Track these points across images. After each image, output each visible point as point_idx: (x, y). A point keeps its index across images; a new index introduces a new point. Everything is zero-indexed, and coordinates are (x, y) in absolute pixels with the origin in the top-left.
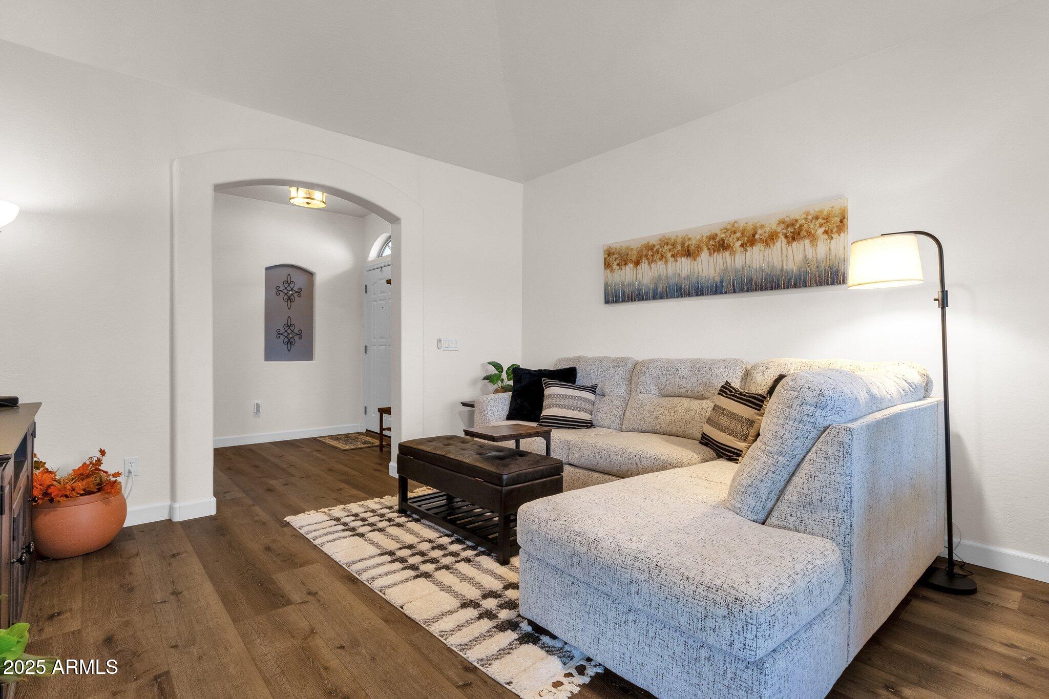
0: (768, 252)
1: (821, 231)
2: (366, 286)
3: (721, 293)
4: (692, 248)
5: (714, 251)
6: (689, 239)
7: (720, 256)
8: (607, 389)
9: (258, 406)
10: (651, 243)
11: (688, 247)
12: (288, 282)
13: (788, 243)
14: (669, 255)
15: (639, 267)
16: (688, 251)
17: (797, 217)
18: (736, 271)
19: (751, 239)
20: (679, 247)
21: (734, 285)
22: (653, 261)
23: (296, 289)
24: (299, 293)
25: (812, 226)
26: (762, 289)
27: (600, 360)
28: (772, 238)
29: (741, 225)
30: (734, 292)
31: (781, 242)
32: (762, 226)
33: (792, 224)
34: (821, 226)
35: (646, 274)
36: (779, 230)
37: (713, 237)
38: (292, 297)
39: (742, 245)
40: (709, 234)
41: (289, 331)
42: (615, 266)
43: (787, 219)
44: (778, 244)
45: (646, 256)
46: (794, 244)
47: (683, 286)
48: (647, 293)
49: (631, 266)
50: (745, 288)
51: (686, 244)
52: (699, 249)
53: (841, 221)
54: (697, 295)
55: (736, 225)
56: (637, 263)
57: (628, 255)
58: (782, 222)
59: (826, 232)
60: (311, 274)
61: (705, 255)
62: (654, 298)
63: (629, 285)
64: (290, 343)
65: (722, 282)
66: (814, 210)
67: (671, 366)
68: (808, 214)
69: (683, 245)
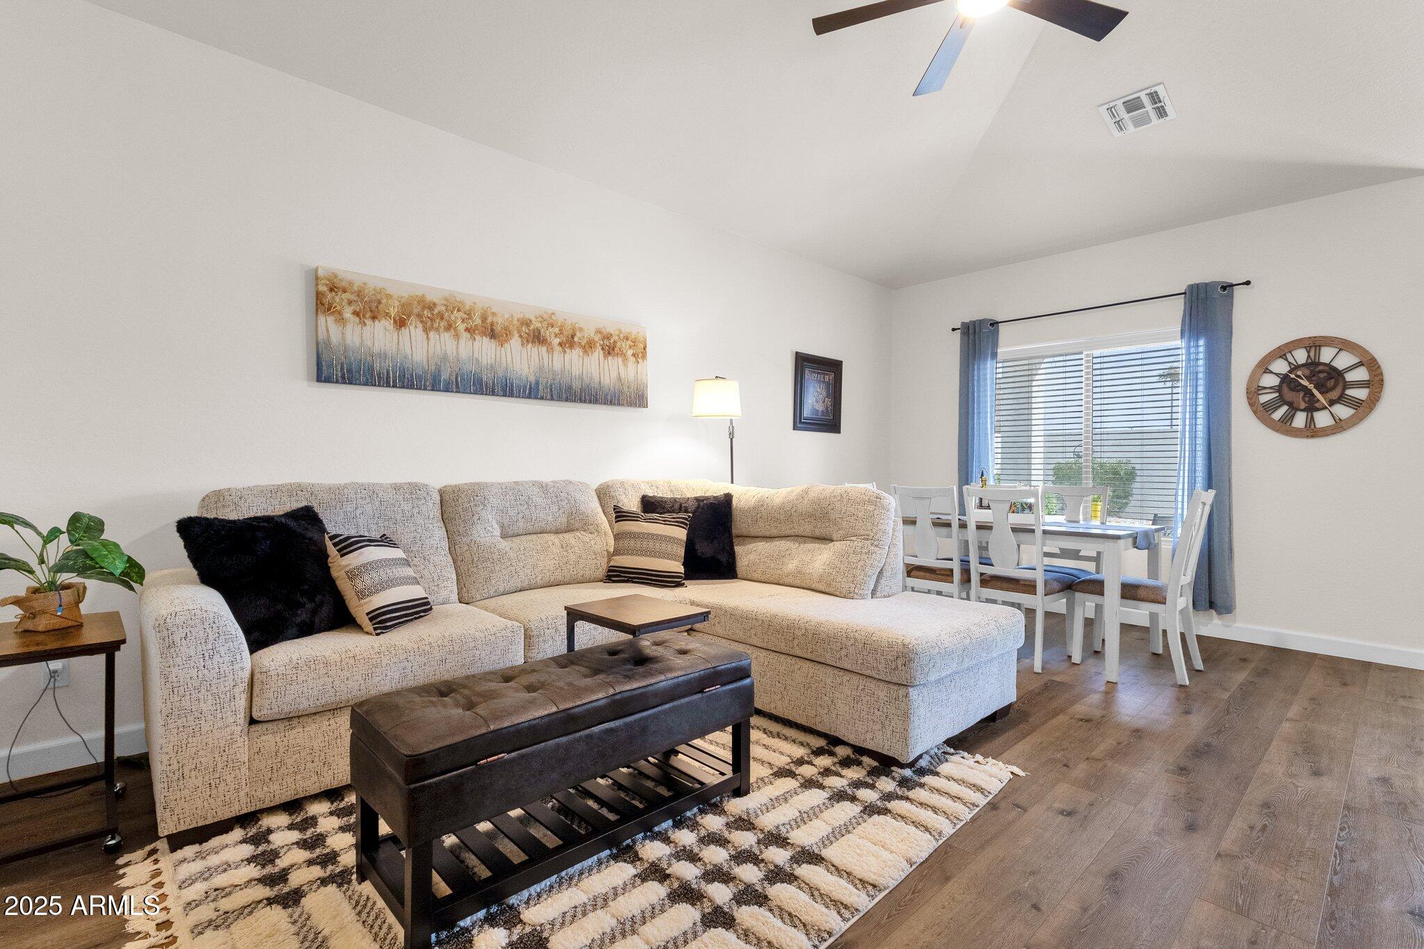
0: (586, 360)
1: (630, 352)
3: (536, 398)
4: (498, 328)
5: (528, 341)
6: (494, 314)
7: (535, 350)
10: (428, 298)
11: (492, 324)
13: (605, 357)
14: (462, 327)
15: (405, 331)
16: (492, 330)
17: (612, 332)
18: (554, 373)
19: (569, 342)
20: (478, 321)
21: (551, 390)
22: (432, 328)
25: (624, 346)
28: (589, 346)
29: (559, 318)
30: (552, 399)
31: (598, 353)
32: (581, 329)
33: (608, 337)
34: (630, 347)
35: (419, 347)
36: (596, 339)
37: (527, 323)
39: (560, 344)
40: (521, 316)
42: (348, 314)
43: (603, 330)
44: (596, 354)
45: (419, 316)
46: (610, 358)
47: (485, 379)
49: (387, 324)
50: (564, 396)
51: (490, 320)
52: (507, 332)
53: (644, 348)
54: (505, 395)
55: (553, 317)
56: (401, 323)
57: (380, 303)
58: (598, 332)
59: (634, 355)
61: (515, 342)
62: (435, 388)
63: (383, 356)
65: (537, 383)
66: (624, 329)
68: (620, 332)
69: (484, 319)
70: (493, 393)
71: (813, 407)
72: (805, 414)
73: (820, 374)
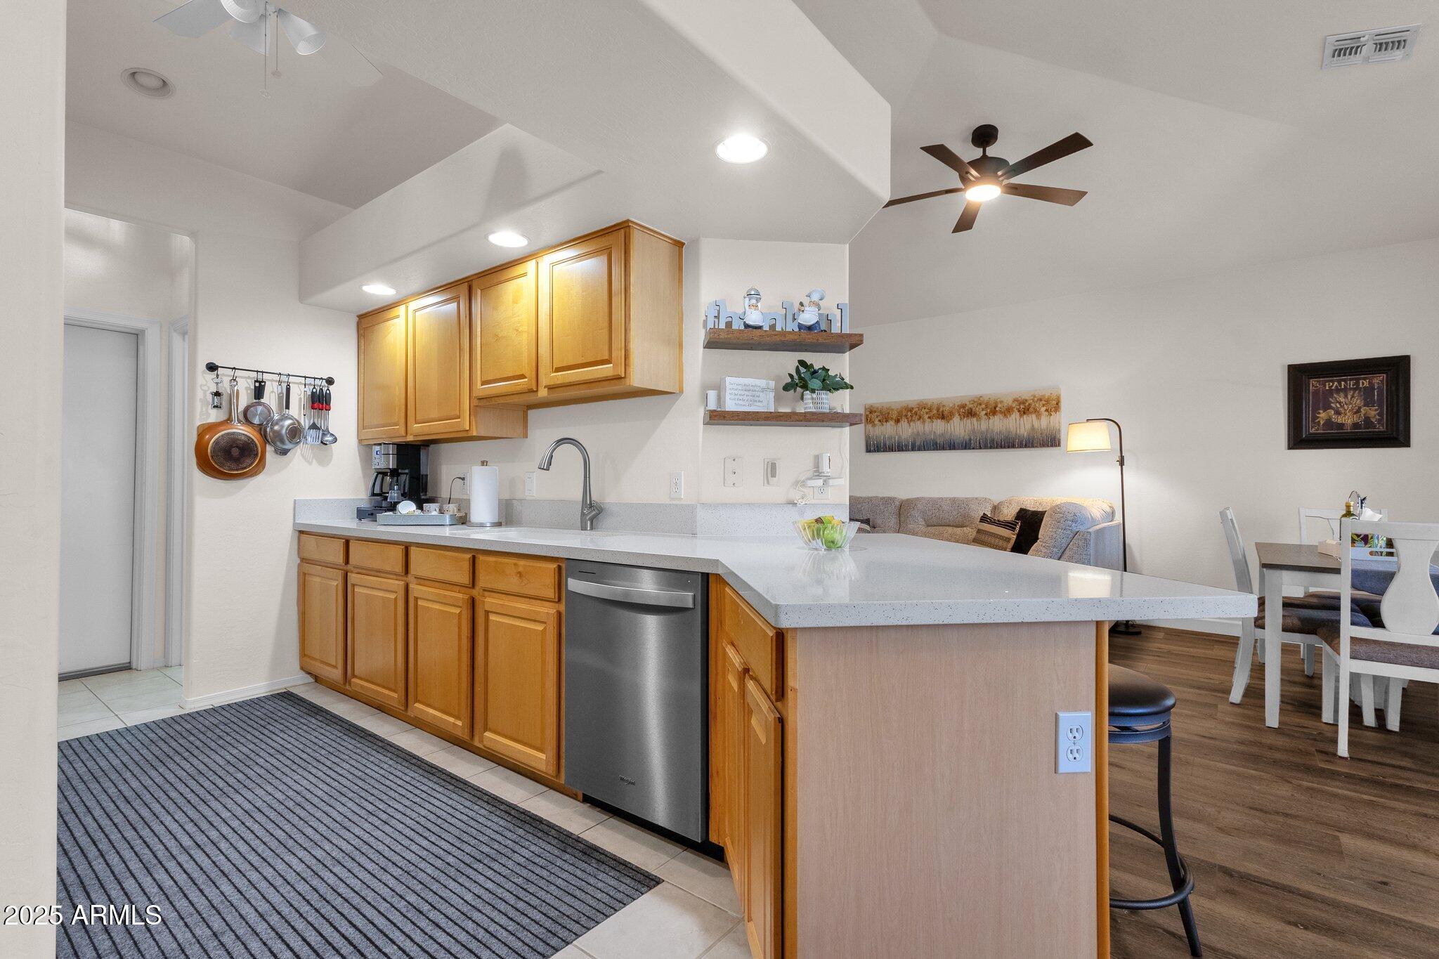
0: (1006, 421)
1: (1043, 409)
3: (969, 449)
4: (946, 413)
5: (964, 417)
6: (944, 406)
7: (969, 421)
8: (879, 521)
10: (910, 406)
11: (943, 411)
13: (1021, 416)
14: (926, 417)
15: (899, 425)
16: (943, 415)
17: (1027, 398)
18: (982, 433)
19: (994, 412)
20: (935, 412)
21: (980, 443)
22: (911, 420)
25: (1037, 405)
26: (1001, 447)
27: (870, 499)
28: (1008, 411)
29: (986, 399)
30: (980, 448)
31: (1015, 415)
32: (1001, 402)
33: (1024, 402)
34: (1043, 405)
35: (906, 431)
36: (1014, 406)
37: (963, 406)
39: (986, 414)
40: (959, 403)
42: (877, 422)
43: (1019, 398)
44: (1013, 416)
45: (906, 416)
46: (1025, 416)
47: (938, 442)
48: (906, 446)
49: (892, 423)
50: (989, 445)
51: (941, 409)
52: (951, 414)
53: (1057, 404)
54: (950, 449)
55: (981, 399)
56: (898, 421)
57: (889, 413)
58: (1015, 400)
59: (1047, 410)
61: (956, 419)
62: (913, 449)
63: (890, 438)
65: (970, 440)
66: (1039, 394)
67: (935, 503)
68: (1035, 396)
69: (938, 410)
70: (943, 448)
71: (1329, 423)
72: (1313, 431)
73: (1345, 381)
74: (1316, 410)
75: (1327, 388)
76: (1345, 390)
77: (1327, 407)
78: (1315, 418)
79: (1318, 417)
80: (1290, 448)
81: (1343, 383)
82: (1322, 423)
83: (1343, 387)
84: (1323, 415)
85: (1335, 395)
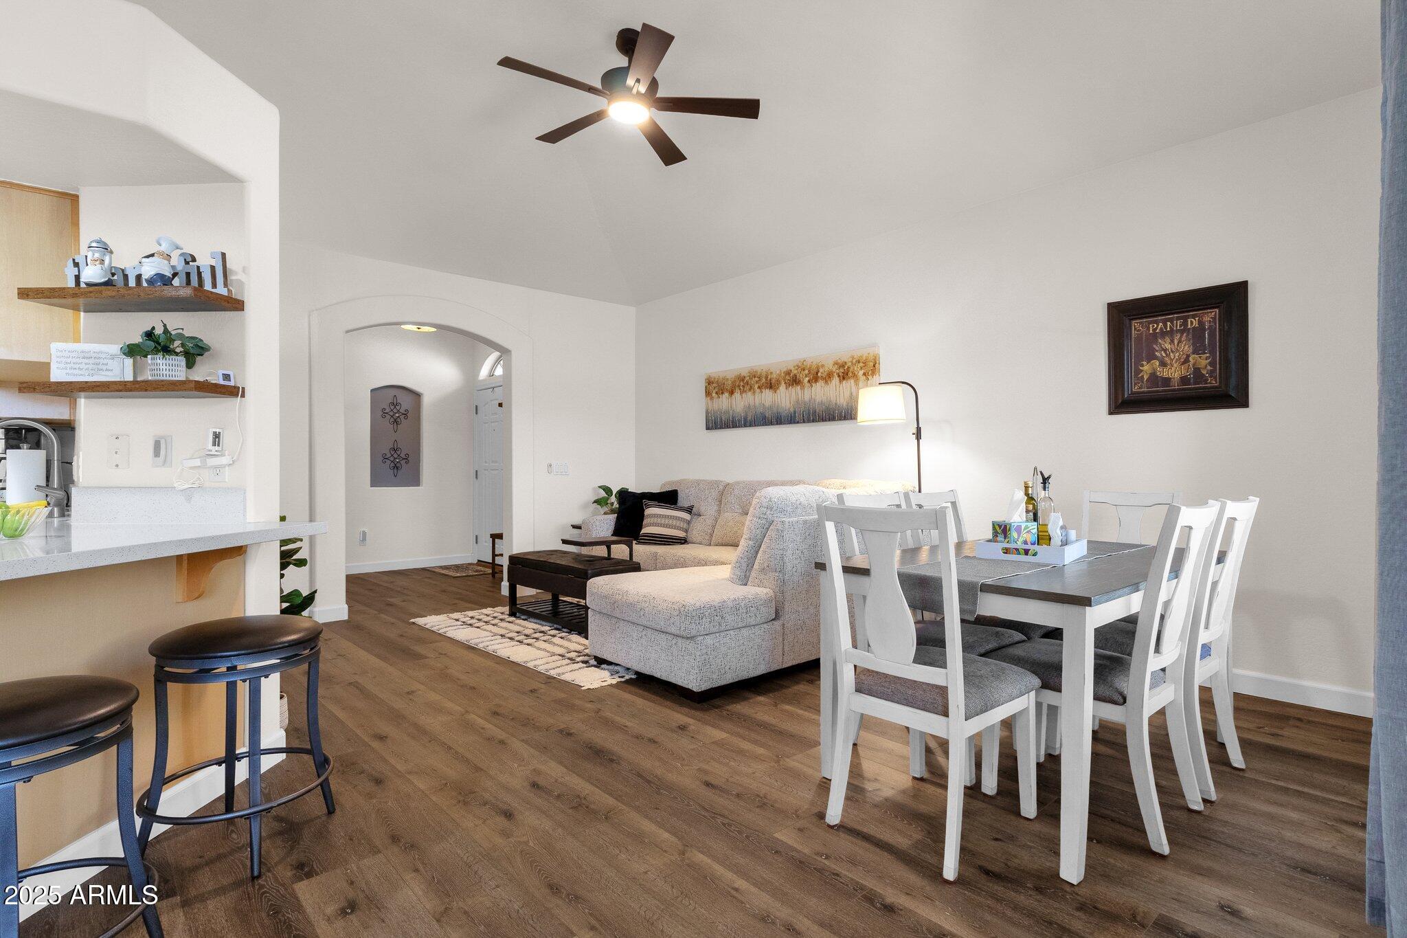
0: (827, 388)
1: (861, 372)
2: (476, 406)
3: (795, 423)
4: (773, 381)
5: (789, 385)
6: (771, 373)
7: (793, 390)
8: (702, 509)
9: (364, 534)
10: (742, 374)
11: (770, 380)
12: (395, 404)
13: (838, 382)
14: (756, 386)
15: (733, 396)
16: (771, 384)
17: (846, 360)
18: (805, 403)
19: (815, 378)
20: (764, 380)
21: (803, 416)
22: (744, 391)
23: (402, 411)
24: (405, 415)
25: (855, 368)
27: (698, 482)
28: (829, 376)
29: (808, 364)
30: (804, 422)
31: (836, 380)
32: (823, 366)
33: (842, 366)
34: (861, 368)
35: (739, 403)
36: (834, 369)
37: (788, 373)
38: (399, 420)
39: (809, 381)
40: (785, 370)
41: (396, 456)
42: (714, 395)
43: (839, 361)
44: (833, 382)
45: (739, 386)
46: (844, 382)
47: (767, 416)
48: (739, 421)
49: (726, 395)
50: (812, 418)
51: (769, 377)
52: (778, 382)
53: (874, 366)
54: (777, 424)
55: (804, 363)
56: (732, 393)
57: (724, 384)
58: (836, 363)
59: (864, 374)
60: (417, 395)
61: (782, 387)
62: (745, 426)
63: (726, 412)
64: (396, 467)
65: (795, 412)
66: (857, 354)
68: (853, 358)
69: (766, 378)
70: (771, 423)
71: (1153, 376)
72: (1136, 389)
73: (1171, 321)
74: (1138, 363)
75: (1151, 332)
76: (1171, 333)
77: (1151, 357)
78: (1138, 371)
79: (1142, 371)
80: (1111, 413)
81: (1169, 323)
82: (1146, 377)
83: (1168, 329)
84: (1146, 368)
85: (1160, 341)
